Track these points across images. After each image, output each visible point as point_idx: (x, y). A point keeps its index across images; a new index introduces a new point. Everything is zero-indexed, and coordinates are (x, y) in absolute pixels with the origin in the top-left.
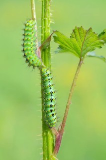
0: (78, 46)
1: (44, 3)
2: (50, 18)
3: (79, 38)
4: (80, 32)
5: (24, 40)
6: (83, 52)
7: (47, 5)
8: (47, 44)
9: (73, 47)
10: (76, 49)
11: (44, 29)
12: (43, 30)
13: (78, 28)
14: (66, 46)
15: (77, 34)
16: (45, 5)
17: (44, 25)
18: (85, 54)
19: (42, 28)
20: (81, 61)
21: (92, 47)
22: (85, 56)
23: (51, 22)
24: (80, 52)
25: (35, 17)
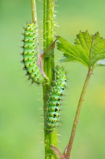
0: (85, 54)
1: (46, 2)
2: (54, 20)
3: (84, 44)
4: (86, 37)
5: (23, 47)
6: (92, 60)
7: (50, 4)
8: (50, 52)
9: (79, 54)
10: (83, 57)
11: (47, 33)
12: (45, 35)
13: (83, 33)
14: (72, 53)
15: (83, 39)
16: (47, 5)
17: (47, 30)
18: (94, 62)
19: (44, 32)
20: (89, 71)
21: (102, 54)
22: (95, 65)
23: (55, 25)
24: (88, 60)
25: (36, 19)
